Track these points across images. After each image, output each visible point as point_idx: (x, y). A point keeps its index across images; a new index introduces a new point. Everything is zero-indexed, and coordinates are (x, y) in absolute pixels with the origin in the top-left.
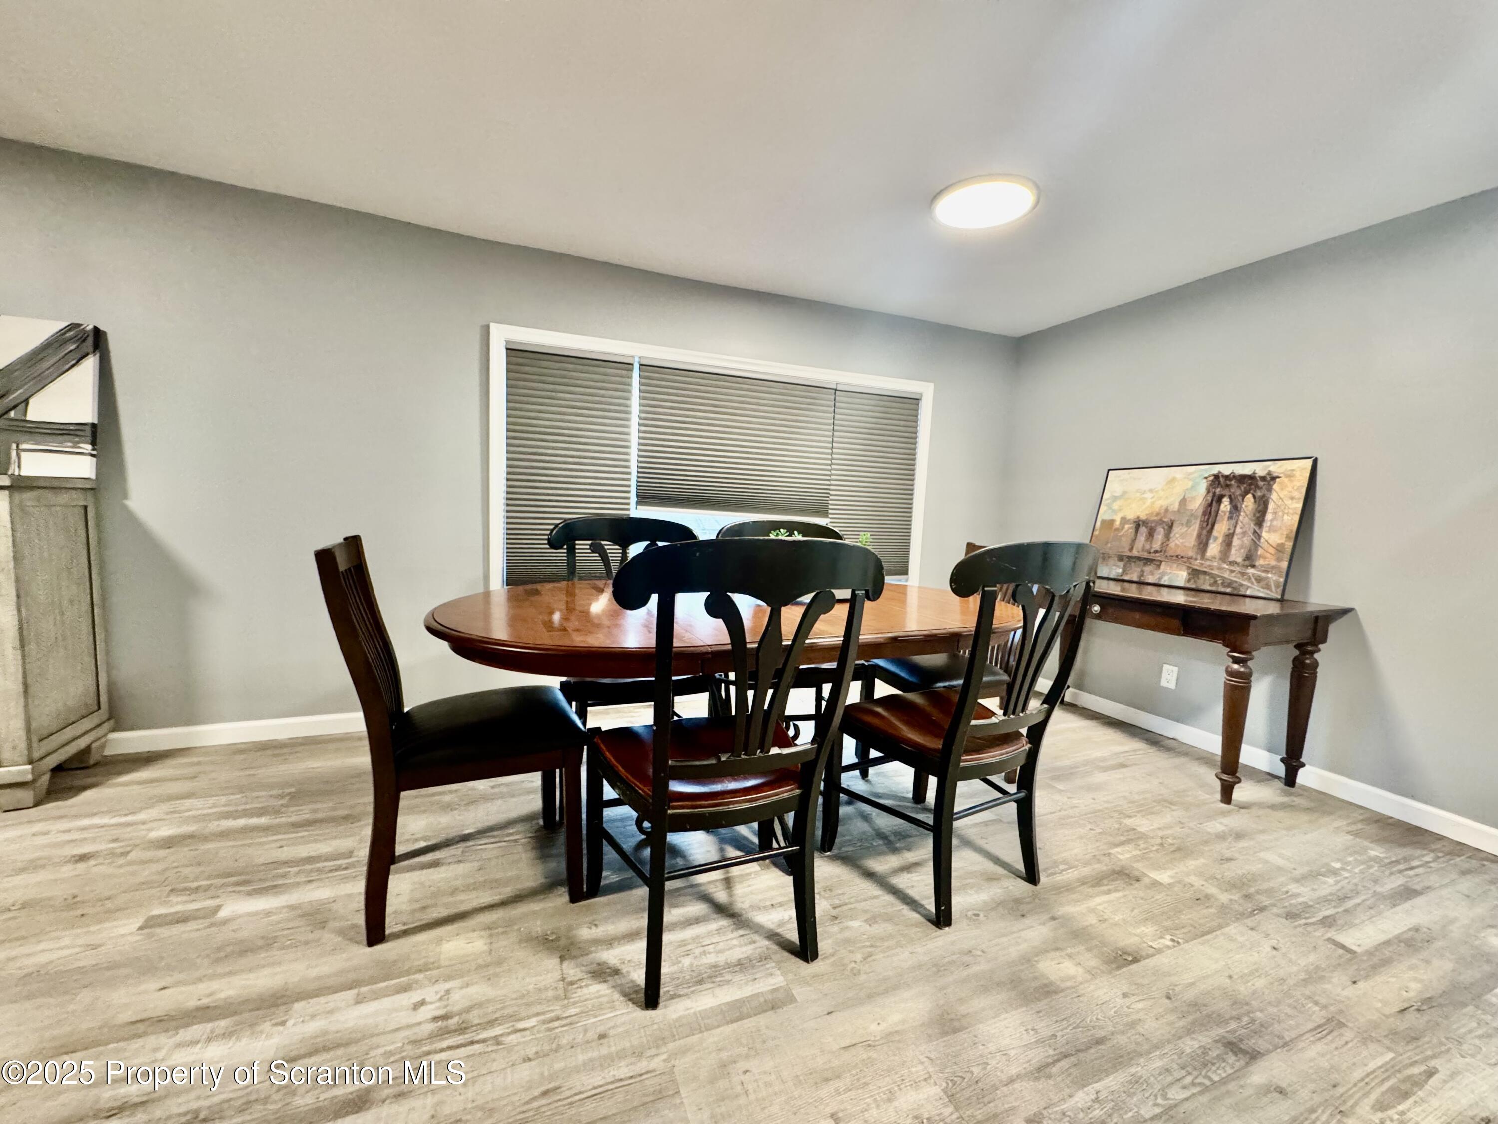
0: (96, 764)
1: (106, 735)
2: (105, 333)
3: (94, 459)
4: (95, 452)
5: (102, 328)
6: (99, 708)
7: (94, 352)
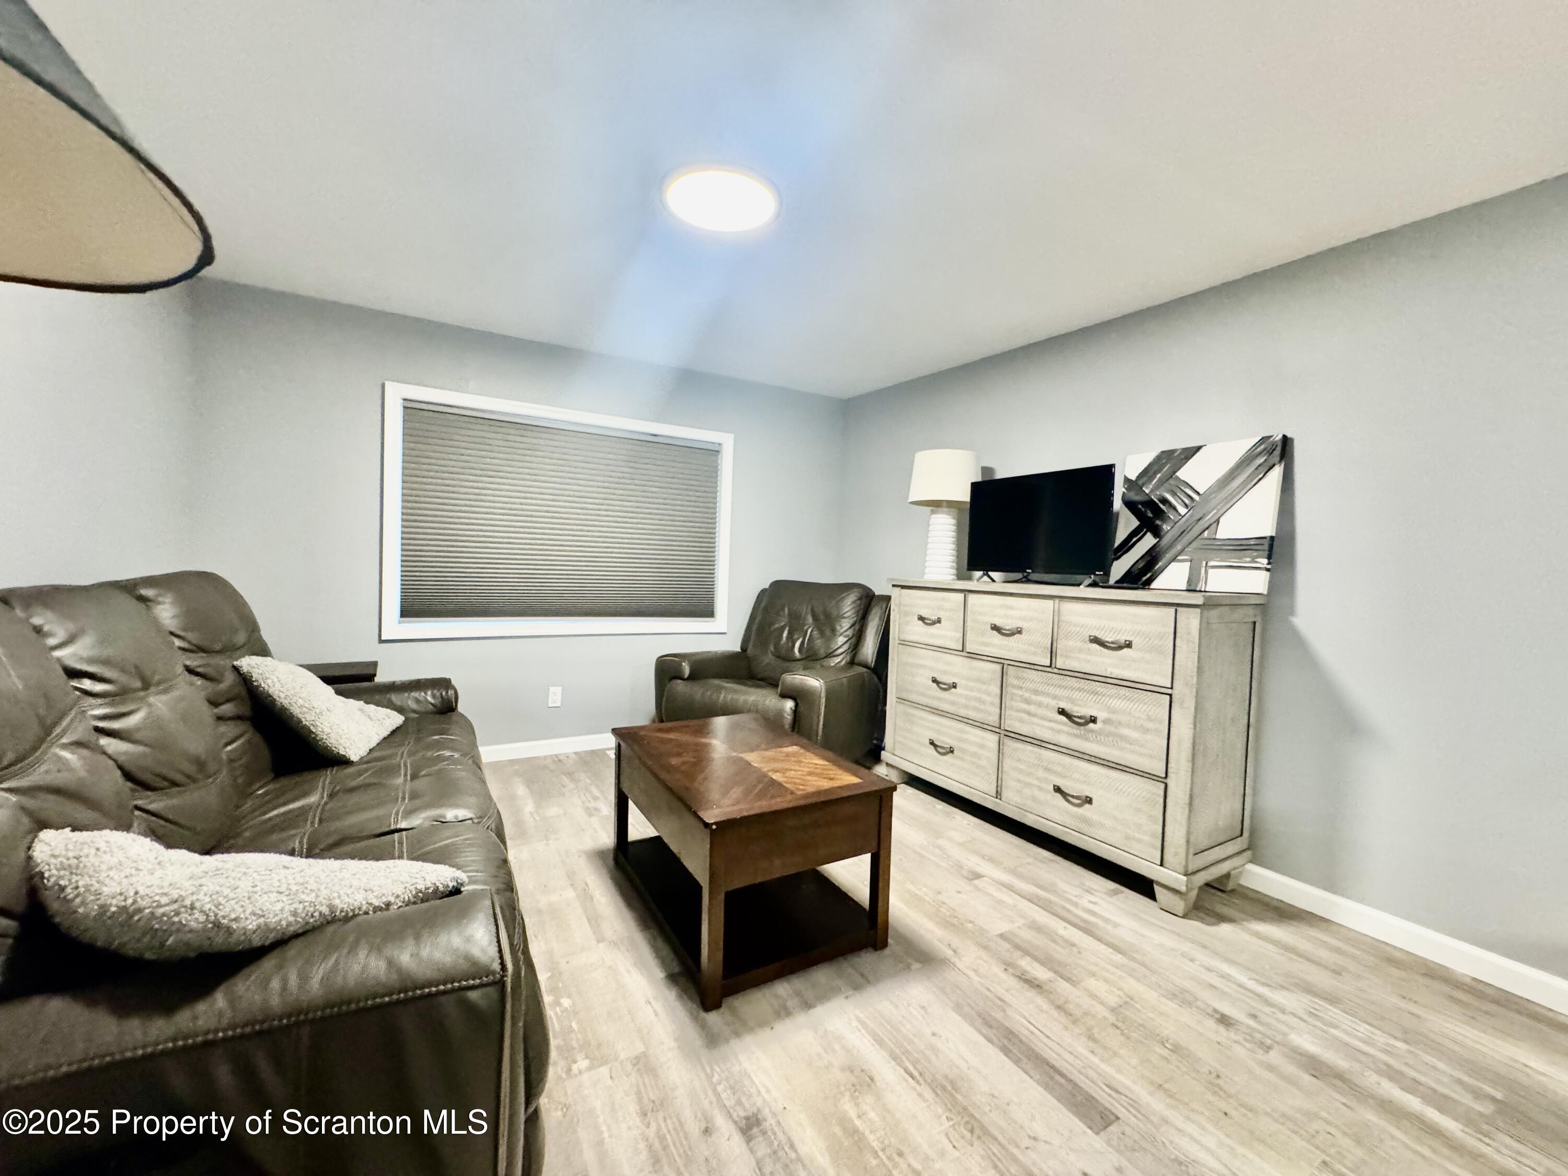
0: (1233, 891)
1: (1244, 865)
2: (1292, 440)
3: (1268, 573)
4: (1269, 567)
5: (1289, 435)
6: (1241, 835)
7: (1280, 461)
